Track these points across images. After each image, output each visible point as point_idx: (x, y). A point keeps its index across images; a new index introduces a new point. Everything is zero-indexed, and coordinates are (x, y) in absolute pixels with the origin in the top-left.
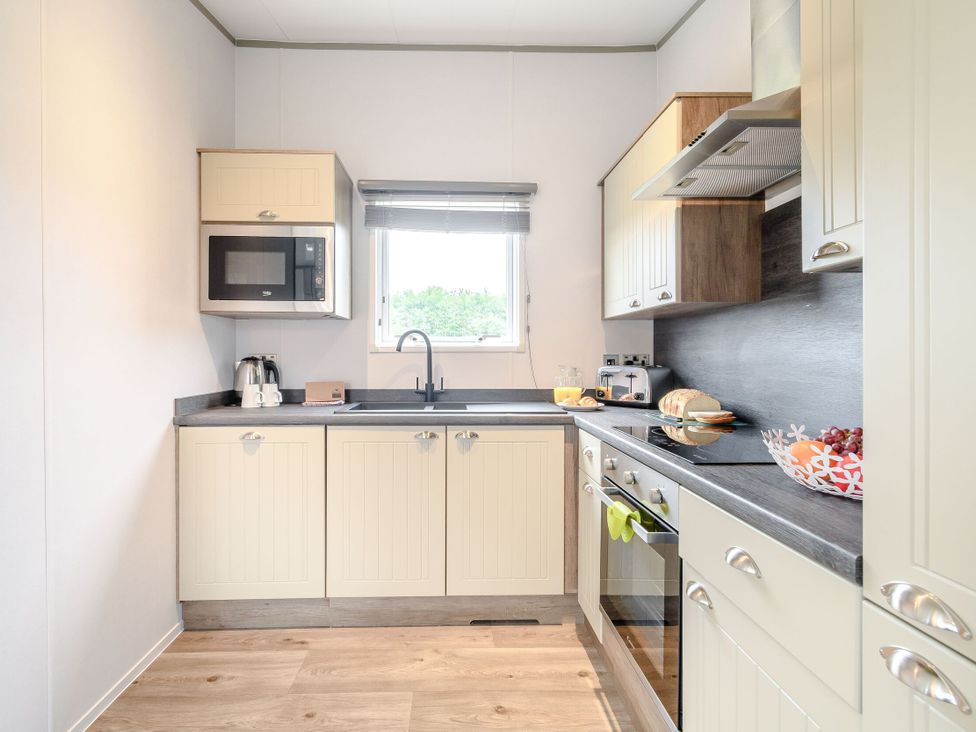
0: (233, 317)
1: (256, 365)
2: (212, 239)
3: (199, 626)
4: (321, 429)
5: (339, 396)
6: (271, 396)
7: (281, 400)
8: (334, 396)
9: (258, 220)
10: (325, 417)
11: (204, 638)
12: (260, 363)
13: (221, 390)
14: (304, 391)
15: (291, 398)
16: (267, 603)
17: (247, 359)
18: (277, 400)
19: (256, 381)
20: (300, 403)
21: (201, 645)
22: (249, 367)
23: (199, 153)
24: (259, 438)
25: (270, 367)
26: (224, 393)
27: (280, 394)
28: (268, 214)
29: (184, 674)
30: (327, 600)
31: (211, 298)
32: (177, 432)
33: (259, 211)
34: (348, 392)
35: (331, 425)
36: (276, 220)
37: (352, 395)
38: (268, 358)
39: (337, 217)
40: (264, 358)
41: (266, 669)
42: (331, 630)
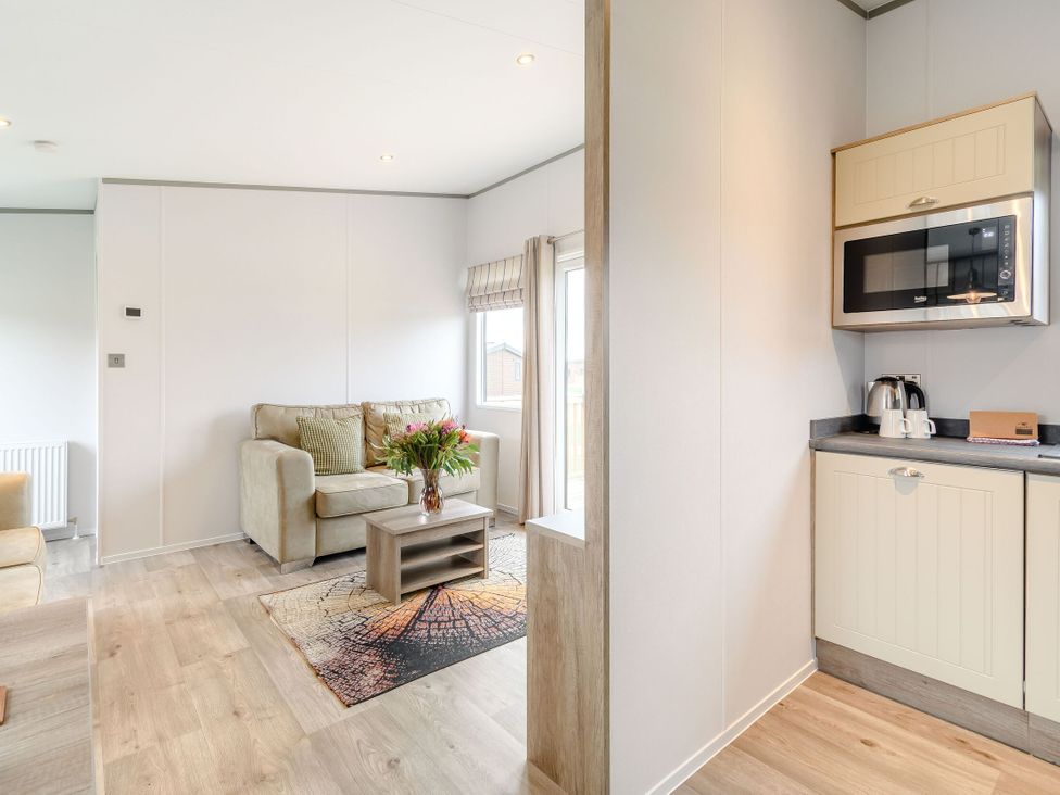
0: (862, 331)
1: (895, 386)
2: (848, 245)
3: (835, 672)
4: (1019, 477)
5: (1030, 432)
6: (918, 424)
7: (934, 431)
8: (1019, 432)
9: (909, 211)
10: (1016, 461)
11: (844, 689)
12: (900, 384)
13: (850, 414)
14: (968, 422)
15: (947, 430)
16: (926, 680)
17: (883, 380)
18: (927, 431)
19: (895, 405)
20: (964, 438)
21: (840, 694)
22: (886, 389)
23: (834, 154)
24: (916, 475)
25: (912, 389)
26: (855, 417)
27: (932, 424)
28: (924, 202)
29: (832, 721)
30: (1024, 714)
31: (845, 311)
32: (813, 456)
33: (910, 202)
34: (1043, 429)
35: (1033, 472)
36: (935, 206)
37: (1050, 434)
38: (908, 378)
39: (1036, 185)
40: (902, 378)
41: (937, 765)
42: (1029, 758)
